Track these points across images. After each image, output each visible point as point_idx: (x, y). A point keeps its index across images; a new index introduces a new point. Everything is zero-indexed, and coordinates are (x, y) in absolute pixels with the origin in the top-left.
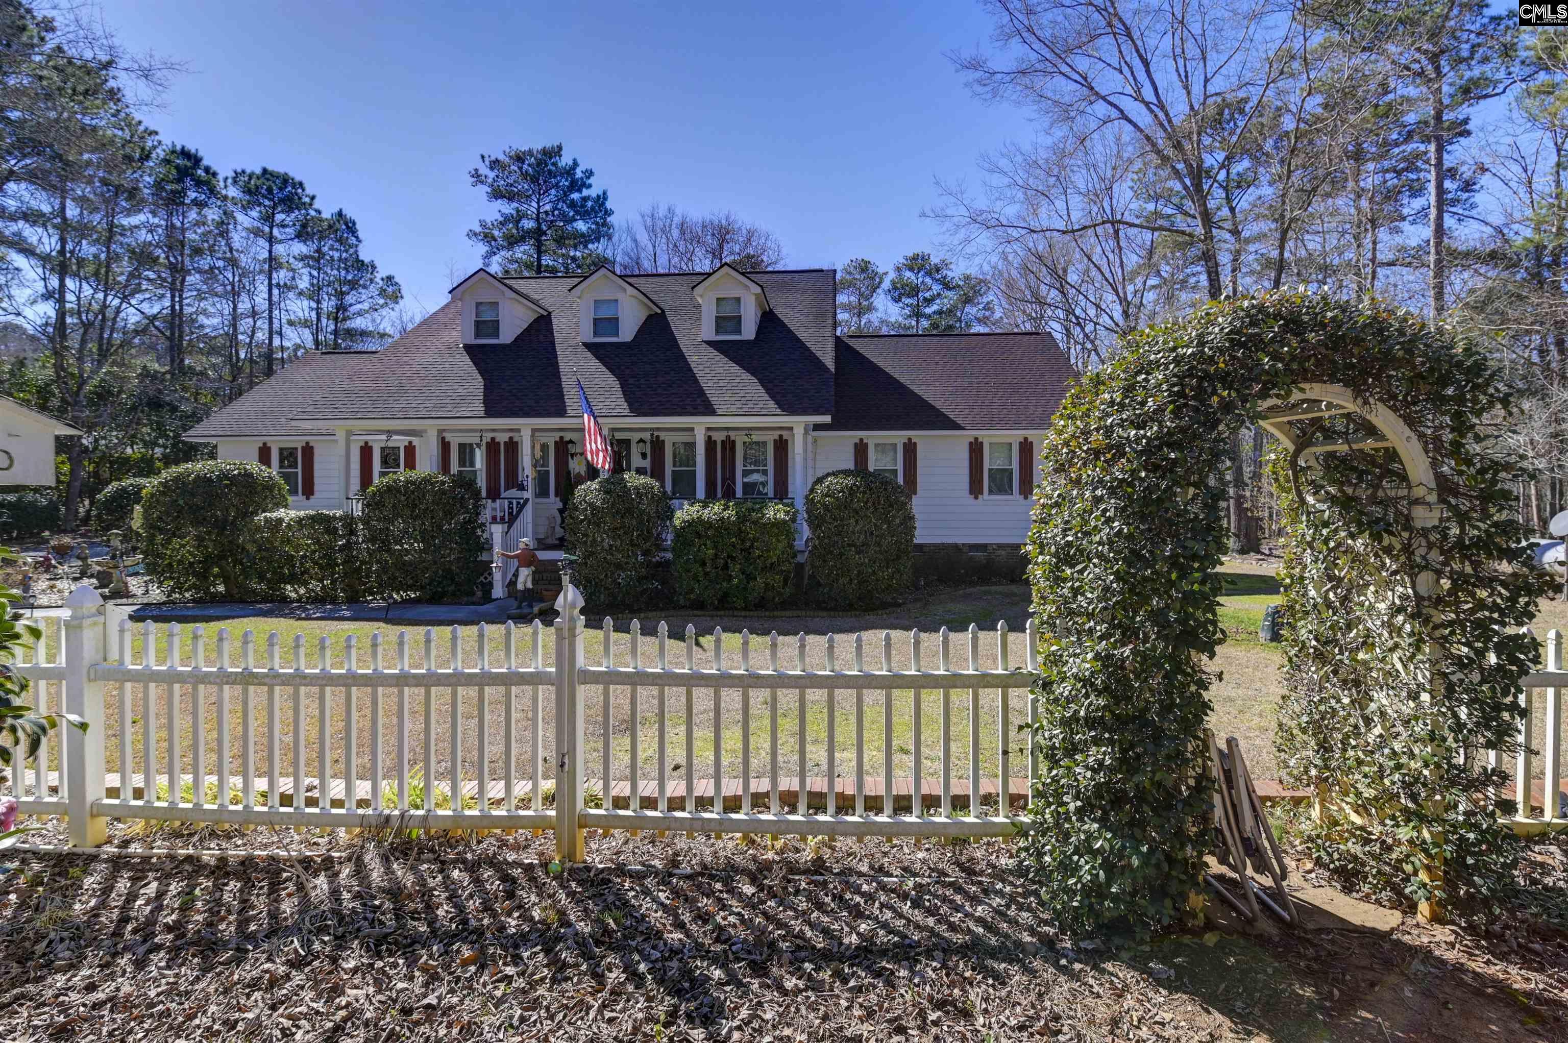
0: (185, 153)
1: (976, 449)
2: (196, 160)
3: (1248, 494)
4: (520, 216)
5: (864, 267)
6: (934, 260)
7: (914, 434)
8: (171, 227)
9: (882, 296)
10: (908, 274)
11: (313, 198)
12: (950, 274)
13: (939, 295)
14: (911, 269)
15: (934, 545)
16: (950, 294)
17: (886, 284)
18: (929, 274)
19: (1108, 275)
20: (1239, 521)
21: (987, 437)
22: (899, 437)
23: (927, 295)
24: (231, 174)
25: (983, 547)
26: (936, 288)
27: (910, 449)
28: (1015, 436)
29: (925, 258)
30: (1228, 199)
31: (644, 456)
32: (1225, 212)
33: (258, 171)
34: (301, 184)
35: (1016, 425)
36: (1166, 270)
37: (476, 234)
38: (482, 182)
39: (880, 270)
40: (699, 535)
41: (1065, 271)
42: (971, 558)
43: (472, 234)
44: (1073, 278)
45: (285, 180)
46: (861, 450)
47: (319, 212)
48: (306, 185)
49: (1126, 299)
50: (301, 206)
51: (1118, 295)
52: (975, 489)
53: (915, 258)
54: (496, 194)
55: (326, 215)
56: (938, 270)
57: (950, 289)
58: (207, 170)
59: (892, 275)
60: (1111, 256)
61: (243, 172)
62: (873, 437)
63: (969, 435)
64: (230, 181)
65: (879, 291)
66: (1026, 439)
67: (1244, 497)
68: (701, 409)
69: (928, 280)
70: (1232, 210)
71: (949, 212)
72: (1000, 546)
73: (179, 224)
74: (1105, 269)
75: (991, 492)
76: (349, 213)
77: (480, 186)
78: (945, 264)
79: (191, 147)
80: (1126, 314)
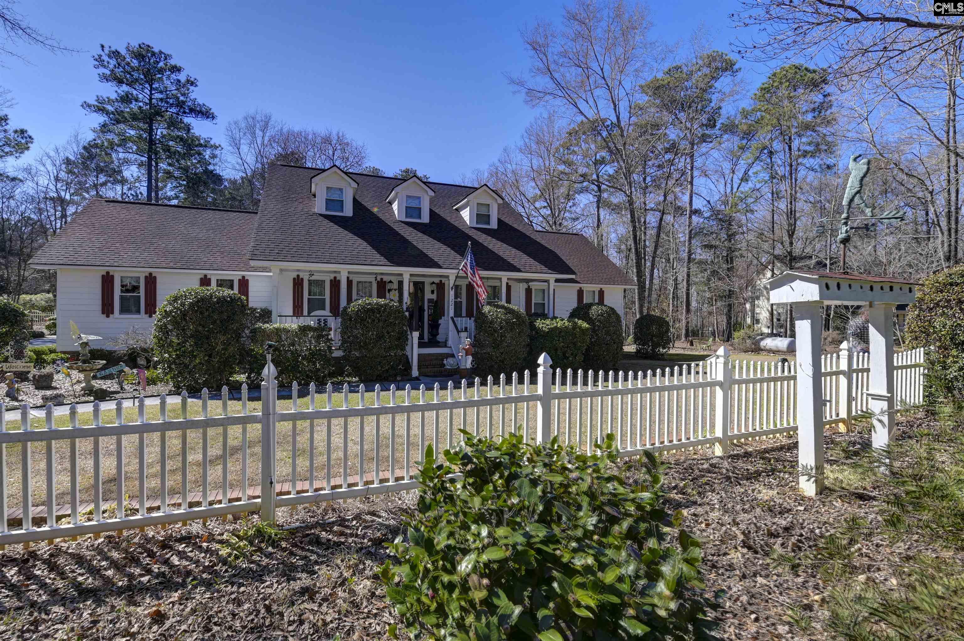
21: (585, 287)
28: (596, 287)
31: (433, 292)
37: (89, 106)
43: (86, 105)
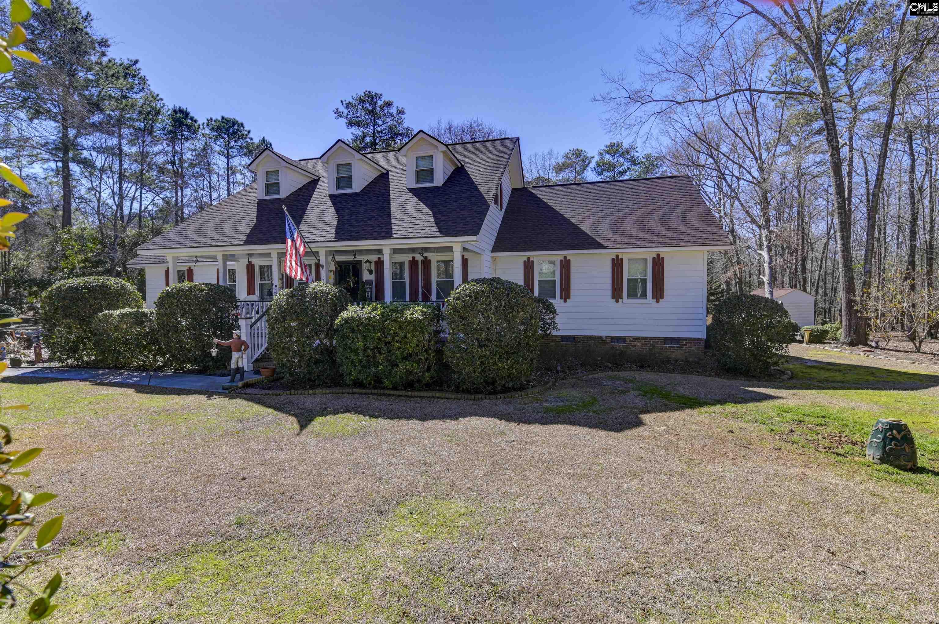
0: (181, 111)
1: (617, 264)
2: (186, 114)
3: (858, 298)
4: (364, 135)
5: (578, 153)
6: (626, 145)
7: (570, 254)
8: (174, 153)
9: (590, 172)
10: (608, 156)
11: (249, 132)
12: (636, 154)
13: (629, 169)
14: (609, 153)
15: (585, 337)
16: (636, 168)
17: (593, 164)
18: (622, 155)
19: (747, 142)
20: (850, 320)
21: (626, 254)
22: (558, 255)
23: (620, 169)
24: (206, 121)
25: (622, 339)
26: (627, 164)
27: (565, 265)
28: (649, 253)
29: (619, 145)
30: (847, 81)
31: (370, 272)
32: (845, 90)
33: (220, 118)
34: (242, 124)
35: (650, 245)
36: (794, 139)
38: (341, 116)
39: (589, 155)
40: (353, 331)
41: (718, 145)
42: (613, 347)
44: (724, 149)
45: (234, 123)
46: (529, 266)
47: (251, 139)
48: (245, 125)
49: (761, 158)
50: (242, 137)
51: (754, 156)
52: (616, 294)
53: (612, 145)
54: (351, 124)
55: (256, 141)
56: (628, 152)
57: (635, 164)
58: (192, 119)
59: (597, 158)
60: (749, 128)
61: (211, 119)
62: (537, 256)
63: (611, 253)
64: (205, 125)
65: (588, 168)
66: (658, 255)
67: (855, 301)
68: (383, 234)
69: (621, 160)
70: (850, 88)
71: (613, 95)
72: (636, 339)
73: (179, 149)
74: (745, 138)
75: (629, 296)
76: (268, 139)
77: (340, 119)
78: (633, 148)
79: (184, 107)
80: (761, 169)
